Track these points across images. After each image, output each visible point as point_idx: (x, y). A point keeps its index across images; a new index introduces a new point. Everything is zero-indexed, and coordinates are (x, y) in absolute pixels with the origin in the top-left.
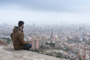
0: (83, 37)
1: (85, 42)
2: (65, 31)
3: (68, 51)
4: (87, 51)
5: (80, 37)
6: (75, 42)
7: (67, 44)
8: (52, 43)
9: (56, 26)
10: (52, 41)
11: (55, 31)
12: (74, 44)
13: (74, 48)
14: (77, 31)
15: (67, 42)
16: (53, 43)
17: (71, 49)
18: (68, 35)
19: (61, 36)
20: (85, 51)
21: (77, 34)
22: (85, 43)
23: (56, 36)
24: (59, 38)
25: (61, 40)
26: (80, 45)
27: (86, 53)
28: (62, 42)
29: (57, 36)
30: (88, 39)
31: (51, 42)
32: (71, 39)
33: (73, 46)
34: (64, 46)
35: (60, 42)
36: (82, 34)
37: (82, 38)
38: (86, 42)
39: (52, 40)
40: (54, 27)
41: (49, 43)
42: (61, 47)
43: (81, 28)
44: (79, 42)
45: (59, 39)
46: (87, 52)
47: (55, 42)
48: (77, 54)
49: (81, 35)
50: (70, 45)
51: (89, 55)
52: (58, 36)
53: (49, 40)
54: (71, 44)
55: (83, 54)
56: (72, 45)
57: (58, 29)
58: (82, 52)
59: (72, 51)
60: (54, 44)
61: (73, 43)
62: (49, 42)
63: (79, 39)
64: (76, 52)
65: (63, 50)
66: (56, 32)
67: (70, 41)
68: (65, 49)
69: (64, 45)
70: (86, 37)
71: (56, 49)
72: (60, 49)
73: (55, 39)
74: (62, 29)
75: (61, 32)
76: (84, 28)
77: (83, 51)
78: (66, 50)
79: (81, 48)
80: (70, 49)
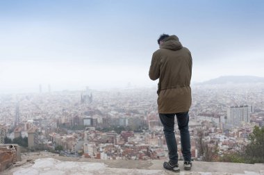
0: (90, 117)
1: (95, 127)
2: (49, 106)
3: (62, 152)
4: (102, 145)
5: (84, 117)
6: (74, 128)
7: (58, 136)
8: (21, 137)
9: (27, 98)
10: (20, 133)
11: (25, 110)
12: (74, 134)
13: (74, 143)
14: (76, 104)
15: (55, 131)
16: (23, 136)
17: (67, 145)
18: (57, 116)
19: (40, 120)
20: (97, 145)
21: (77, 111)
22: (96, 129)
23: (29, 121)
24: (36, 124)
25: (42, 129)
26: (86, 135)
27: (101, 150)
28: (43, 132)
29: (32, 121)
30: (100, 120)
31: (18, 136)
32: (64, 124)
33: (71, 139)
34: (50, 142)
35: (40, 133)
36: (87, 110)
37: (87, 119)
38: (98, 127)
39: (20, 130)
40: (22, 100)
41: (12, 140)
42: (43, 144)
43: (85, 96)
44: (84, 127)
45: (36, 128)
46: (103, 148)
47: (29, 134)
48: (80, 154)
49: (86, 113)
50: (64, 137)
51: (106, 153)
52: (35, 120)
53: (11, 132)
54: (67, 133)
55: (96, 154)
56: (69, 136)
57: (33, 103)
58: (92, 148)
59: (71, 150)
60: (26, 139)
61: (69, 131)
62: (12, 136)
63: (83, 122)
64: (80, 152)
65: (49, 150)
66: (28, 112)
67: (62, 128)
68: (54, 148)
69: (51, 139)
70: (97, 115)
71: (33, 151)
72: (43, 150)
73: (28, 128)
74: (42, 103)
75: (40, 109)
76: (91, 98)
77: (94, 147)
78: (56, 150)
79: (88, 139)
80: (65, 147)
